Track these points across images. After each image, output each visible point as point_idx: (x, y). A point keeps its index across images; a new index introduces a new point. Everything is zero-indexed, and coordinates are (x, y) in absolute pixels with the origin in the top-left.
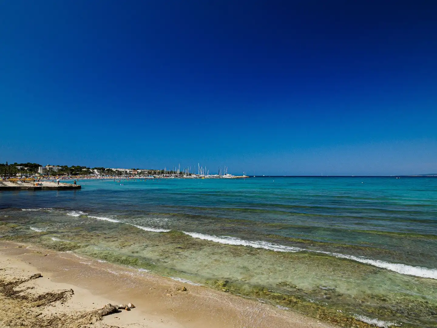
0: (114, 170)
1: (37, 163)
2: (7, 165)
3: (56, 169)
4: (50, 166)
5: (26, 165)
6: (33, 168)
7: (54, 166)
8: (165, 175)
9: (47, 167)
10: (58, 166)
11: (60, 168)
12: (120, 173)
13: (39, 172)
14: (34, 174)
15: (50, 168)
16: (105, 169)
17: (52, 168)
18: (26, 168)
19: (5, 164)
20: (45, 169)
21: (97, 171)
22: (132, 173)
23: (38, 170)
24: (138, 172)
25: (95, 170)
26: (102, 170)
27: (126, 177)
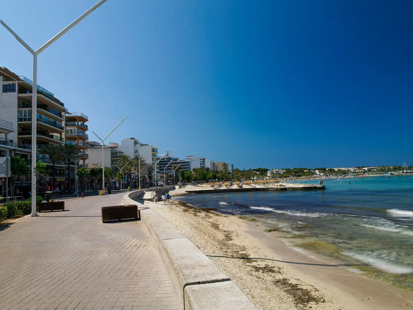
0: (336, 169)
1: (266, 168)
2: (244, 171)
3: (281, 172)
4: (276, 170)
5: (258, 170)
6: (263, 172)
7: (279, 170)
8: (405, 171)
9: (274, 171)
10: (283, 169)
11: (284, 170)
12: (344, 173)
13: (268, 176)
14: (265, 177)
15: (276, 172)
16: (326, 170)
17: (278, 172)
18: (258, 173)
19: (243, 170)
20: (272, 173)
21: (319, 172)
22: (357, 171)
23: (267, 174)
24: (364, 169)
25: (317, 171)
26: (323, 170)
27: (354, 176)
